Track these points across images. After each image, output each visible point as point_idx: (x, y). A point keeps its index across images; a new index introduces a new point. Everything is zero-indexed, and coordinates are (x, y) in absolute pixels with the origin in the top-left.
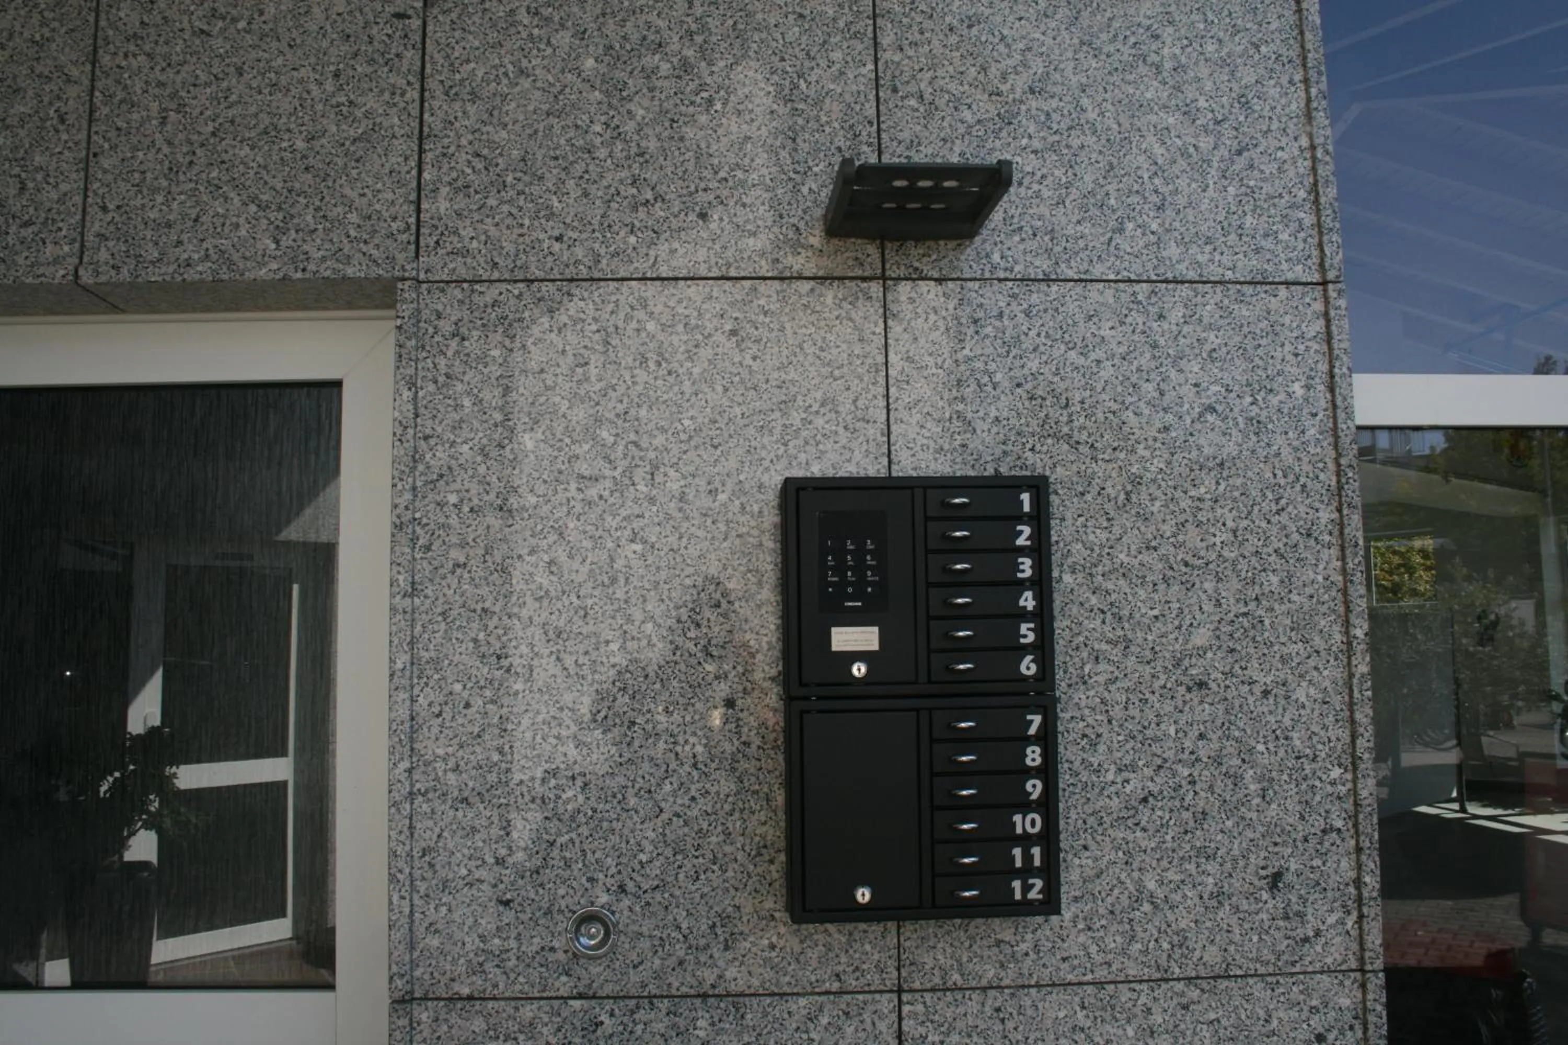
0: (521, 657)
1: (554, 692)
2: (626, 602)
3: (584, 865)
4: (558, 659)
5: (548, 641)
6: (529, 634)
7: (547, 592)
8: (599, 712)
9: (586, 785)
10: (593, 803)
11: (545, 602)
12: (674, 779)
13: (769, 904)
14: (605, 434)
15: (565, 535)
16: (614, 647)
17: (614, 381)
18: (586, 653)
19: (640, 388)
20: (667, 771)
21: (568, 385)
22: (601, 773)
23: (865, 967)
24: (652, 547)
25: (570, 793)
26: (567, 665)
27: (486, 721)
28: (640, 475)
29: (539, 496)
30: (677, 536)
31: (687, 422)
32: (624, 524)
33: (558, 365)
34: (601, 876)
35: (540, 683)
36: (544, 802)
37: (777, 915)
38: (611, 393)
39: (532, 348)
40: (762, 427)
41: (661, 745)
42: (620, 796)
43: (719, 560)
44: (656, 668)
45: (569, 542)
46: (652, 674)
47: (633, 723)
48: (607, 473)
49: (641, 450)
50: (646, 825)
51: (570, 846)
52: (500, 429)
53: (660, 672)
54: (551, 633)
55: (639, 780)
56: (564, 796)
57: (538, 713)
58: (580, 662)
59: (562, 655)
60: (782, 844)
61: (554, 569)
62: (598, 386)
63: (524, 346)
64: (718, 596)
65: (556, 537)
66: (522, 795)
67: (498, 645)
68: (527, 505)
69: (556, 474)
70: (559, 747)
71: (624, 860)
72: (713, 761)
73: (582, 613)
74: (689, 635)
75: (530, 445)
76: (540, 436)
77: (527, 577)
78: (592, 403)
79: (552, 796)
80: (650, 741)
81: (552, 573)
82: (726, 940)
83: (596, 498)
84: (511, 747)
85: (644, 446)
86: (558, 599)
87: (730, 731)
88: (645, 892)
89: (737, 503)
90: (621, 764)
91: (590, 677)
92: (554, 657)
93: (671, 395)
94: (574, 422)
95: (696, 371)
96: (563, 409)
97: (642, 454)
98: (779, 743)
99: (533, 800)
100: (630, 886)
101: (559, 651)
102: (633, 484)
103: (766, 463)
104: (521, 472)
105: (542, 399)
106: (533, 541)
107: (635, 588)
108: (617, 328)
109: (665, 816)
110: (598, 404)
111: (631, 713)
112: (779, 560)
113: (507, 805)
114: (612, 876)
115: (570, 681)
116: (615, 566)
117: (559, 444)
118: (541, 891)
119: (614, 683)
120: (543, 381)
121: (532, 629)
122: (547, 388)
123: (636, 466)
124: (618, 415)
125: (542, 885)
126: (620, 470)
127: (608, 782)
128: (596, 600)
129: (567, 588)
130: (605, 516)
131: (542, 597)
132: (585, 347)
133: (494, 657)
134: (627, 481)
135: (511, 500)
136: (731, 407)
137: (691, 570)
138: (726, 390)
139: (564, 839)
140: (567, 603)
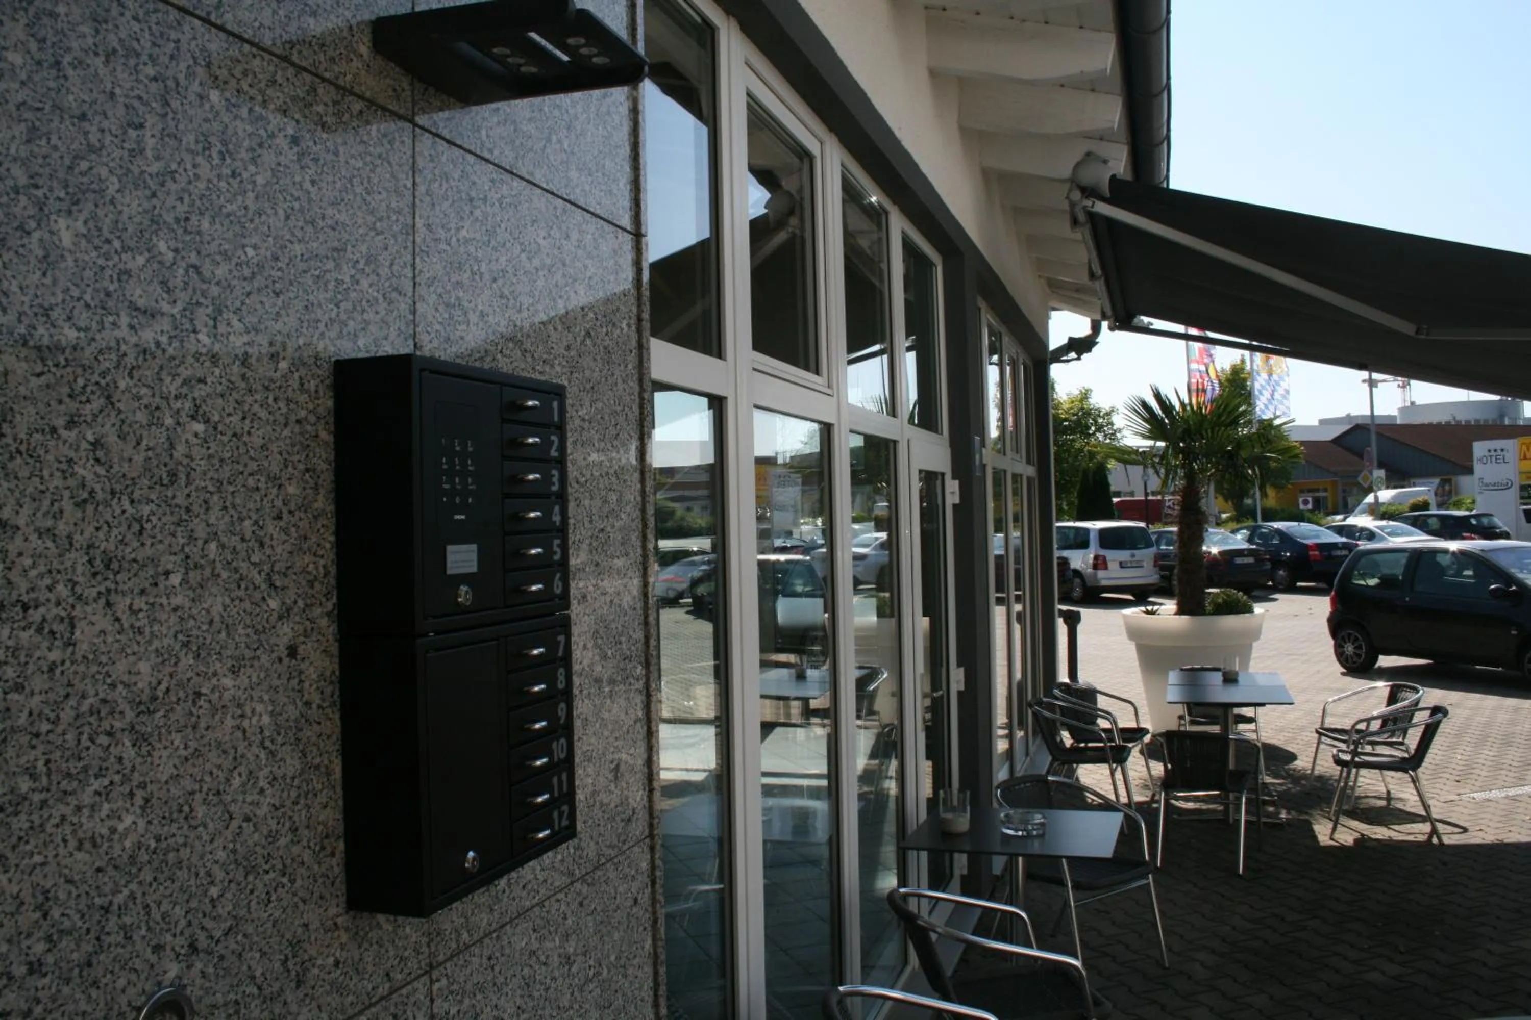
0: (58, 604)
1: (104, 659)
2: (188, 510)
3: (149, 929)
4: (108, 604)
5: (95, 575)
6: (68, 564)
7: (92, 492)
8: (159, 683)
9: (147, 801)
10: (155, 829)
11: (90, 508)
12: (242, 769)
13: (333, 911)
14: (162, 246)
15: (114, 400)
16: (175, 579)
17: (174, 166)
18: (143, 592)
19: (202, 185)
20: (235, 759)
21: (117, 153)
22: (164, 779)
23: (406, 954)
24: (215, 428)
25: (128, 820)
26: (119, 614)
27: (8, 723)
28: (202, 315)
29: (79, 330)
30: (241, 415)
31: (250, 252)
32: (184, 390)
33: (105, 114)
34: (169, 937)
35: (85, 646)
36: (95, 845)
37: (339, 920)
38: (170, 185)
39: (70, 72)
40: (318, 277)
41: (229, 722)
42: (186, 809)
43: (281, 453)
44: (221, 609)
45: (120, 412)
46: (217, 619)
47: (198, 694)
48: (165, 307)
49: (204, 281)
50: (216, 844)
51: (131, 905)
52: (23, 200)
53: (225, 614)
54: (98, 562)
55: (207, 778)
56: (121, 827)
57: (84, 696)
58: (135, 607)
59: (113, 598)
60: (340, 829)
61: (100, 454)
62: (156, 167)
63: (58, 63)
64: (279, 503)
65: (102, 401)
66: (65, 841)
67: (24, 586)
68: (64, 343)
69: (102, 295)
70: (112, 749)
71: (194, 904)
72: (279, 734)
73: (136, 527)
74: (252, 560)
75: (67, 239)
76: (79, 225)
77: (64, 466)
78: (148, 192)
79: (105, 831)
80: (217, 717)
81: (97, 460)
82: (298, 975)
83: (153, 346)
84: (48, 762)
85: (207, 274)
86: (107, 504)
87: (293, 689)
88: (218, 942)
89: (296, 375)
90: (186, 759)
91: (147, 630)
92: (102, 601)
93: (234, 207)
94: (125, 217)
95: (260, 180)
96: (111, 191)
97: (205, 286)
98: (335, 697)
99: (81, 843)
100: (203, 941)
101: (109, 591)
102: (195, 331)
103: (321, 326)
104: (55, 282)
105: (84, 165)
106: (73, 406)
107: (197, 489)
108: (177, 84)
109: (234, 824)
110: (154, 195)
111: (196, 679)
112: (332, 457)
113: (43, 864)
114: (182, 933)
115: (123, 638)
116: (175, 454)
117: (106, 247)
118: (94, 993)
119: (175, 637)
120: (86, 133)
121: (73, 555)
122: (91, 149)
123: (198, 304)
124: (177, 220)
125: (95, 984)
126: (180, 306)
127: (173, 790)
128: (152, 506)
129: (118, 487)
130: (164, 375)
131: (85, 501)
132: (140, 98)
133: (18, 608)
134: (188, 326)
135: (41, 330)
136: (291, 242)
137: (253, 466)
138: (287, 218)
139: (119, 899)
140: (118, 511)
